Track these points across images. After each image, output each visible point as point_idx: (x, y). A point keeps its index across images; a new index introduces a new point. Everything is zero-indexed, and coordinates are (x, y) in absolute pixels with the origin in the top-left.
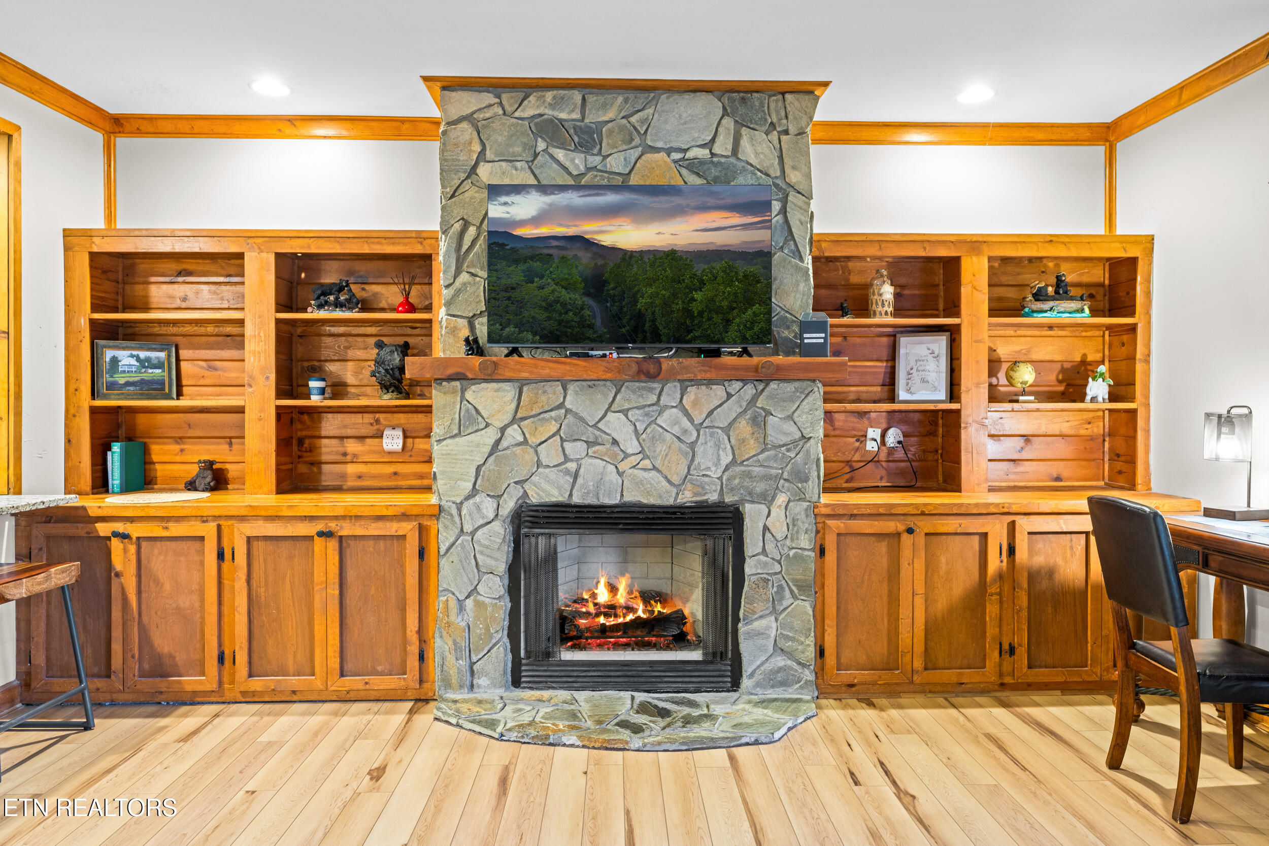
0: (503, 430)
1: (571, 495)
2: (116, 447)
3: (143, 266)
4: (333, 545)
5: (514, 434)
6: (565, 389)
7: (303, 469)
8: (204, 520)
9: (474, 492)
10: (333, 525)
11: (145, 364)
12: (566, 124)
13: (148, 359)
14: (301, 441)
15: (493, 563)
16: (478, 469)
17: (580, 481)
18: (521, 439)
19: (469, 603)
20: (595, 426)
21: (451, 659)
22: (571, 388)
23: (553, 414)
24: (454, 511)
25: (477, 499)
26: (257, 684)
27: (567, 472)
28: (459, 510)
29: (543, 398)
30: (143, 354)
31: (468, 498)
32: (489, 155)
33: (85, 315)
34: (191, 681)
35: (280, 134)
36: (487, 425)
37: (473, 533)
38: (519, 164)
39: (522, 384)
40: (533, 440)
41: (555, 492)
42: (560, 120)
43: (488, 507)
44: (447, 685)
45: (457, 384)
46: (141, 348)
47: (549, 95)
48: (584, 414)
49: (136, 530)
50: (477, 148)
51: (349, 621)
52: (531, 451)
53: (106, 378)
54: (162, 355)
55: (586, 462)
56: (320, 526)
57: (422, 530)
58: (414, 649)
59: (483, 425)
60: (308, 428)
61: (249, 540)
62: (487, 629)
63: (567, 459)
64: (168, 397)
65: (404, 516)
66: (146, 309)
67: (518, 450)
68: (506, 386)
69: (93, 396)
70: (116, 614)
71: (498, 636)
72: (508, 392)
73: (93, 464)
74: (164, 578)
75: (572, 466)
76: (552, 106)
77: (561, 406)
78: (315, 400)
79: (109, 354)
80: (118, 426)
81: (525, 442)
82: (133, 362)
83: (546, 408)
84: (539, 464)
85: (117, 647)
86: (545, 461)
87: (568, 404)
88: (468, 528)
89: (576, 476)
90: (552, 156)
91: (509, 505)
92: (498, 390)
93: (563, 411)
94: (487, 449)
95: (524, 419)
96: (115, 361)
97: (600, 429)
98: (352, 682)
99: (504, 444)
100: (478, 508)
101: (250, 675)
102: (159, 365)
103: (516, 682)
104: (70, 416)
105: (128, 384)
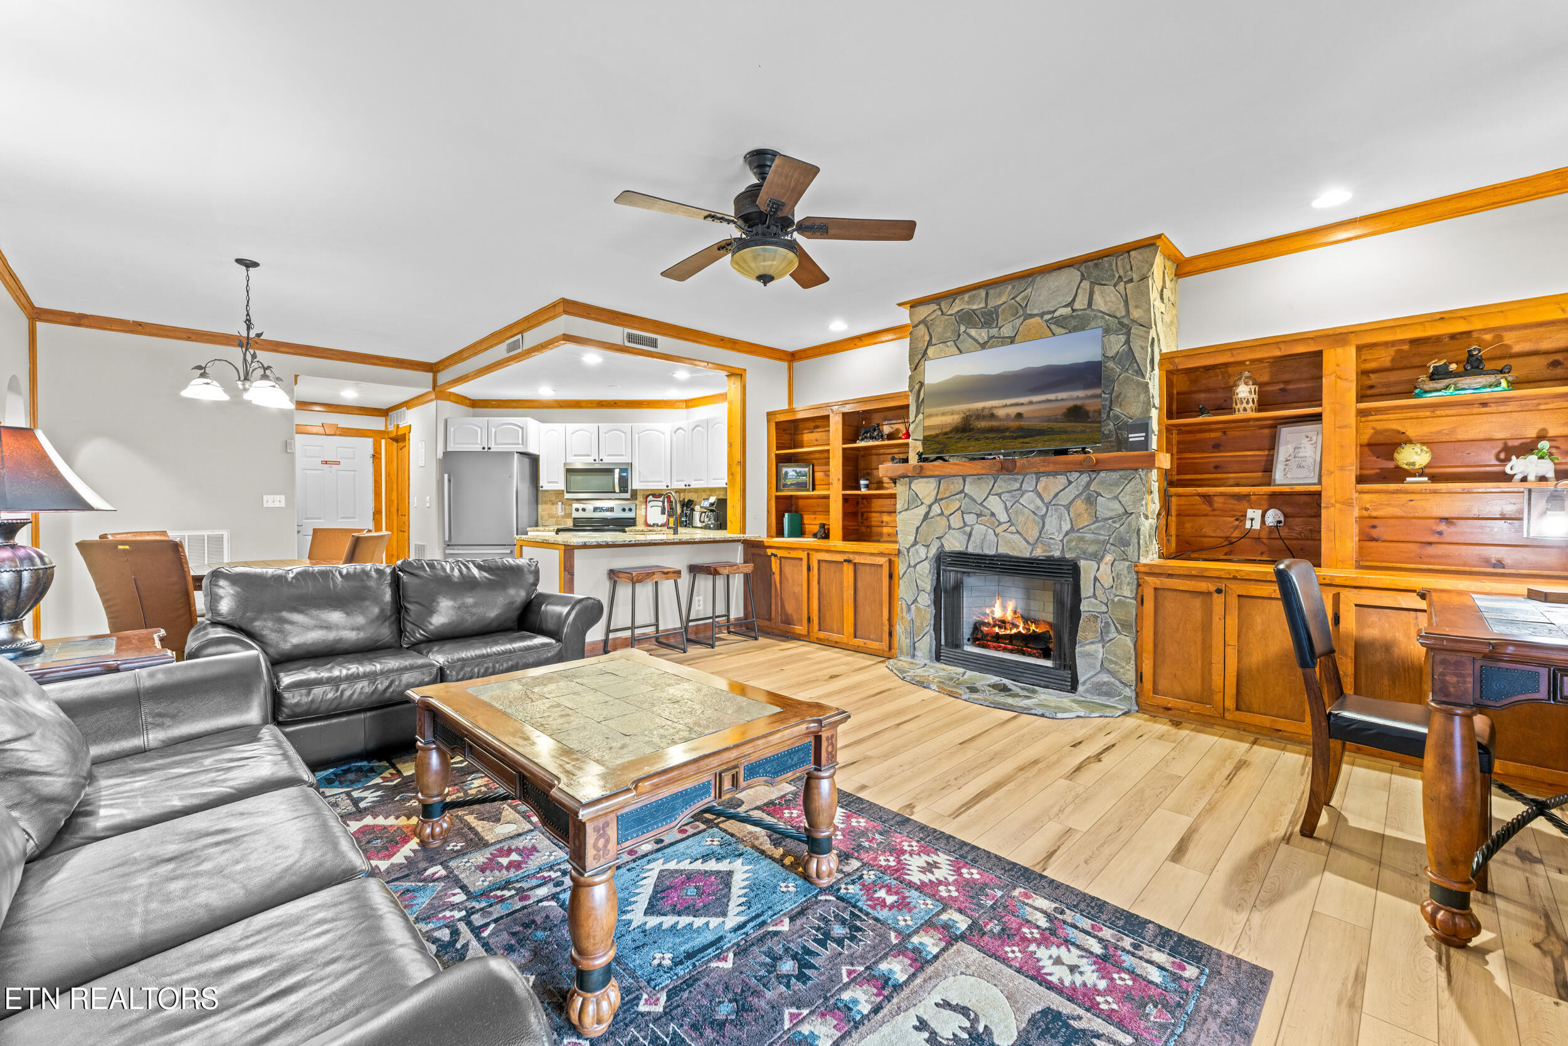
0: (930, 506)
1: (967, 547)
2: (786, 515)
3: (801, 426)
4: (851, 567)
5: (936, 509)
6: (964, 481)
7: (863, 529)
8: (803, 550)
9: (915, 543)
10: (851, 557)
11: (799, 474)
12: (977, 312)
13: (800, 472)
14: (862, 515)
15: (924, 585)
16: (918, 528)
17: (972, 538)
18: (939, 512)
19: (913, 607)
20: (981, 504)
21: (903, 637)
22: (968, 480)
23: (957, 496)
24: (906, 553)
25: (917, 547)
26: (822, 635)
27: (965, 533)
28: (908, 552)
29: (952, 487)
30: (798, 470)
31: (913, 546)
32: (934, 341)
33: (774, 451)
34: (800, 629)
35: (856, 347)
36: (922, 503)
37: (915, 566)
38: (949, 343)
39: (940, 478)
40: (947, 513)
41: (958, 545)
42: (973, 311)
43: (922, 552)
44: (902, 653)
45: (907, 479)
46: (798, 466)
47: (966, 297)
48: (975, 497)
49: (780, 553)
50: (927, 338)
51: (859, 609)
52: (945, 519)
53: (783, 482)
54: (807, 469)
55: (976, 527)
56: (846, 557)
57: (890, 562)
58: (886, 628)
59: (920, 503)
60: (866, 507)
61: (819, 561)
62: (922, 623)
63: (965, 525)
64: (808, 490)
65: (881, 554)
66: (802, 447)
67: (938, 518)
68: (932, 480)
69: (777, 490)
70: (773, 592)
71: (928, 629)
72: (932, 484)
73: (777, 524)
74: (789, 577)
75: (968, 529)
76: (968, 303)
77: (962, 491)
78: (864, 491)
79: (784, 470)
80: (792, 505)
81: (942, 514)
82: (794, 473)
83: (954, 493)
84: (950, 527)
85: (773, 607)
86: (953, 526)
87: (966, 491)
88: (912, 563)
89: (970, 535)
90: (969, 335)
91: (933, 551)
92: (927, 483)
93: (963, 495)
94: (921, 518)
95: (942, 499)
96: (786, 473)
97: (984, 506)
98: (859, 642)
99: (931, 514)
100: (917, 552)
101: (820, 630)
102: (805, 475)
103: (938, 658)
104: (769, 500)
105: (791, 484)
